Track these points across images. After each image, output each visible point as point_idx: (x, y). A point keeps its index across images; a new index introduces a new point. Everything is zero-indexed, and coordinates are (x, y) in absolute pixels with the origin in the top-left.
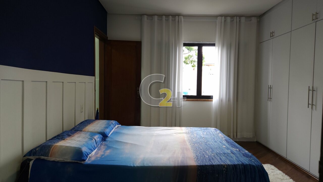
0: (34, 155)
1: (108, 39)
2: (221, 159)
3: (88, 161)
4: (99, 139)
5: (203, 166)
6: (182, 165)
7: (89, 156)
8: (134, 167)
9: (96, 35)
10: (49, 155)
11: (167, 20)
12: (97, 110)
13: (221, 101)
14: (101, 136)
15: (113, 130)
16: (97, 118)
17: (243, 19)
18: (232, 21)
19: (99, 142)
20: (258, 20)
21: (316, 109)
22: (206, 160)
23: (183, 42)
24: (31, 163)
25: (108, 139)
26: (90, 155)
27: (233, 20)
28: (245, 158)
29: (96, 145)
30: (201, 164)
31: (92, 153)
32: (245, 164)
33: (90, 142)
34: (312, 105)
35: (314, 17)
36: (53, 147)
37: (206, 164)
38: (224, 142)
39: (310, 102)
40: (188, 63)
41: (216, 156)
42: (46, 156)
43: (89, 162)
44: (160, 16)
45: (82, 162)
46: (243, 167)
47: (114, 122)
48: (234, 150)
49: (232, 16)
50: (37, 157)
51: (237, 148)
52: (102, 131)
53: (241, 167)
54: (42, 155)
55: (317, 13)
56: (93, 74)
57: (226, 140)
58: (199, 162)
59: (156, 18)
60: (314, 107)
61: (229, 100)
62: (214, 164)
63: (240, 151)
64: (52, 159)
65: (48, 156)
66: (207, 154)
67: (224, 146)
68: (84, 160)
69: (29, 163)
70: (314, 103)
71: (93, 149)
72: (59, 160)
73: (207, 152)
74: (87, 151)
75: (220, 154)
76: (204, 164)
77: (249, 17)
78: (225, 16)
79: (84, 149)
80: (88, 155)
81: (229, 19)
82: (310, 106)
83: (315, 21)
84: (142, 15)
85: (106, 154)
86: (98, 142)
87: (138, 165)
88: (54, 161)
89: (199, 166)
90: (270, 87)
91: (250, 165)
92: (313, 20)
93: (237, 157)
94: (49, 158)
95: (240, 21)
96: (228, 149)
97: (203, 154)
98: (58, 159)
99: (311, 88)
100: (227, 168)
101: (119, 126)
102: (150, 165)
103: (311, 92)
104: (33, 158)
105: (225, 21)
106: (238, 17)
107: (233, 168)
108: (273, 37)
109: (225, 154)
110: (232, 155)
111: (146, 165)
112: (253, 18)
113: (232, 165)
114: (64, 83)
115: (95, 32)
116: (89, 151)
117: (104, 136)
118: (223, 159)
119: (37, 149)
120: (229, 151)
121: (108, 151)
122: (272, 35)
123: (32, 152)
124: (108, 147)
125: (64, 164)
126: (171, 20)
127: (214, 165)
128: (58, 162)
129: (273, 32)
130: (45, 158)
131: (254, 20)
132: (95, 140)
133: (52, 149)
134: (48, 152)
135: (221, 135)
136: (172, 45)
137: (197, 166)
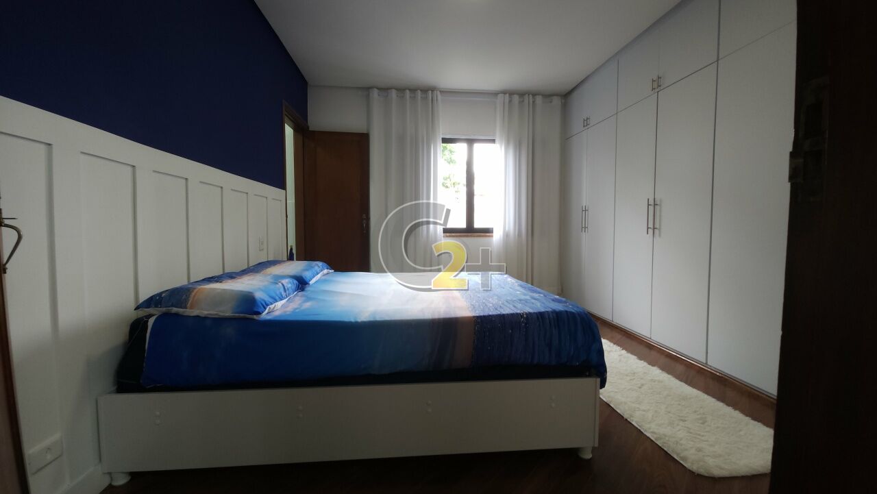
0: (156, 306)
1: (310, 129)
2: (515, 307)
3: (265, 316)
4: (290, 285)
5: (484, 316)
6: (448, 316)
7: (270, 308)
8: (357, 322)
9: (286, 119)
10: (188, 305)
11: (413, 98)
12: (291, 249)
13: (506, 235)
14: (295, 282)
15: (319, 276)
16: (291, 258)
17: (539, 99)
18: (521, 102)
19: (290, 290)
20: (563, 101)
21: (660, 235)
22: (489, 309)
23: (442, 137)
24: (151, 321)
25: (308, 289)
26: (272, 306)
27: (522, 100)
28: (557, 304)
29: (284, 294)
30: (482, 314)
31: (276, 304)
32: (557, 310)
33: (273, 287)
34: (654, 228)
35: (655, 85)
36: (195, 291)
37: (491, 313)
38: (519, 288)
39: (651, 225)
40: (449, 185)
41: (506, 303)
42: (181, 308)
43: (269, 317)
44: (401, 90)
45: (255, 317)
46: (555, 315)
47: (320, 264)
48: (536, 295)
49: (522, 94)
50: (164, 309)
51: (539, 293)
52: (298, 274)
53: (551, 316)
54: (172, 306)
55: (659, 78)
56: (281, 185)
57: (521, 286)
58: (477, 312)
59: (394, 93)
60: (656, 231)
61: (520, 234)
62: (504, 313)
63: (545, 296)
64: (195, 312)
65: (185, 307)
66: (490, 302)
67: (518, 292)
68: (259, 313)
69: (147, 321)
70: (657, 226)
71: (277, 298)
72: (208, 314)
73: (490, 300)
74: (266, 299)
75: (513, 301)
76: (486, 314)
77: (548, 96)
78: (510, 93)
79: (259, 295)
80: (268, 305)
81: (516, 98)
82: (651, 231)
83: (656, 90)
84: (367, 89)
85: (302, 308)
86: (288, 289)
87: (365, 320)
88: (198, 316)
89: (477, 317)
90: (584, 209)
91: (566, 311)
92: (653, 89)
93: (544, 303)
94: (188, 310)
95: (533, 102)
96: (525, 295)
97: (484, 303)
98: (206, 312)
99: (651, 202)
100: (527, 318)
101: (331, 271)
102: (387, 318)
103: (651, 208)
104: (156, 312)
105: (510, 101)
106: (531, 95)
107: (538, 318)
108: (588, 126)
109: (520, 300)
110: (533, 301)
111: (378, 318)
112: (555, 97)
113: (536, 313)
114: (224, 189)
115: (284, 112)
116: (271, 300)
117: (302, 284)
118: (519, 307)
119: (163, 295)
120: (528, 297)
121: (308, 305)
122: (586, 123)
123: (153, 301)
124: (308, 299)
125: (219, 321)
126: (419, 98)
127: (504, 315)
128: (205, 318)
129: (587, 119)
130: (180, 310)
131: (557, 101)
132: (283, 285)
133: (193, 294)
134: (186, 300)
135: (510, 280)
136: (423, 142)
137: (474, 317)
